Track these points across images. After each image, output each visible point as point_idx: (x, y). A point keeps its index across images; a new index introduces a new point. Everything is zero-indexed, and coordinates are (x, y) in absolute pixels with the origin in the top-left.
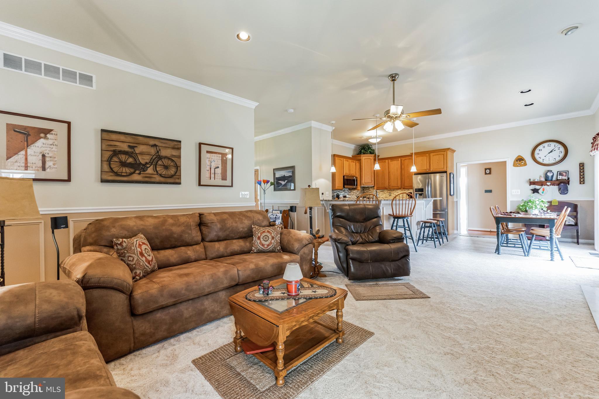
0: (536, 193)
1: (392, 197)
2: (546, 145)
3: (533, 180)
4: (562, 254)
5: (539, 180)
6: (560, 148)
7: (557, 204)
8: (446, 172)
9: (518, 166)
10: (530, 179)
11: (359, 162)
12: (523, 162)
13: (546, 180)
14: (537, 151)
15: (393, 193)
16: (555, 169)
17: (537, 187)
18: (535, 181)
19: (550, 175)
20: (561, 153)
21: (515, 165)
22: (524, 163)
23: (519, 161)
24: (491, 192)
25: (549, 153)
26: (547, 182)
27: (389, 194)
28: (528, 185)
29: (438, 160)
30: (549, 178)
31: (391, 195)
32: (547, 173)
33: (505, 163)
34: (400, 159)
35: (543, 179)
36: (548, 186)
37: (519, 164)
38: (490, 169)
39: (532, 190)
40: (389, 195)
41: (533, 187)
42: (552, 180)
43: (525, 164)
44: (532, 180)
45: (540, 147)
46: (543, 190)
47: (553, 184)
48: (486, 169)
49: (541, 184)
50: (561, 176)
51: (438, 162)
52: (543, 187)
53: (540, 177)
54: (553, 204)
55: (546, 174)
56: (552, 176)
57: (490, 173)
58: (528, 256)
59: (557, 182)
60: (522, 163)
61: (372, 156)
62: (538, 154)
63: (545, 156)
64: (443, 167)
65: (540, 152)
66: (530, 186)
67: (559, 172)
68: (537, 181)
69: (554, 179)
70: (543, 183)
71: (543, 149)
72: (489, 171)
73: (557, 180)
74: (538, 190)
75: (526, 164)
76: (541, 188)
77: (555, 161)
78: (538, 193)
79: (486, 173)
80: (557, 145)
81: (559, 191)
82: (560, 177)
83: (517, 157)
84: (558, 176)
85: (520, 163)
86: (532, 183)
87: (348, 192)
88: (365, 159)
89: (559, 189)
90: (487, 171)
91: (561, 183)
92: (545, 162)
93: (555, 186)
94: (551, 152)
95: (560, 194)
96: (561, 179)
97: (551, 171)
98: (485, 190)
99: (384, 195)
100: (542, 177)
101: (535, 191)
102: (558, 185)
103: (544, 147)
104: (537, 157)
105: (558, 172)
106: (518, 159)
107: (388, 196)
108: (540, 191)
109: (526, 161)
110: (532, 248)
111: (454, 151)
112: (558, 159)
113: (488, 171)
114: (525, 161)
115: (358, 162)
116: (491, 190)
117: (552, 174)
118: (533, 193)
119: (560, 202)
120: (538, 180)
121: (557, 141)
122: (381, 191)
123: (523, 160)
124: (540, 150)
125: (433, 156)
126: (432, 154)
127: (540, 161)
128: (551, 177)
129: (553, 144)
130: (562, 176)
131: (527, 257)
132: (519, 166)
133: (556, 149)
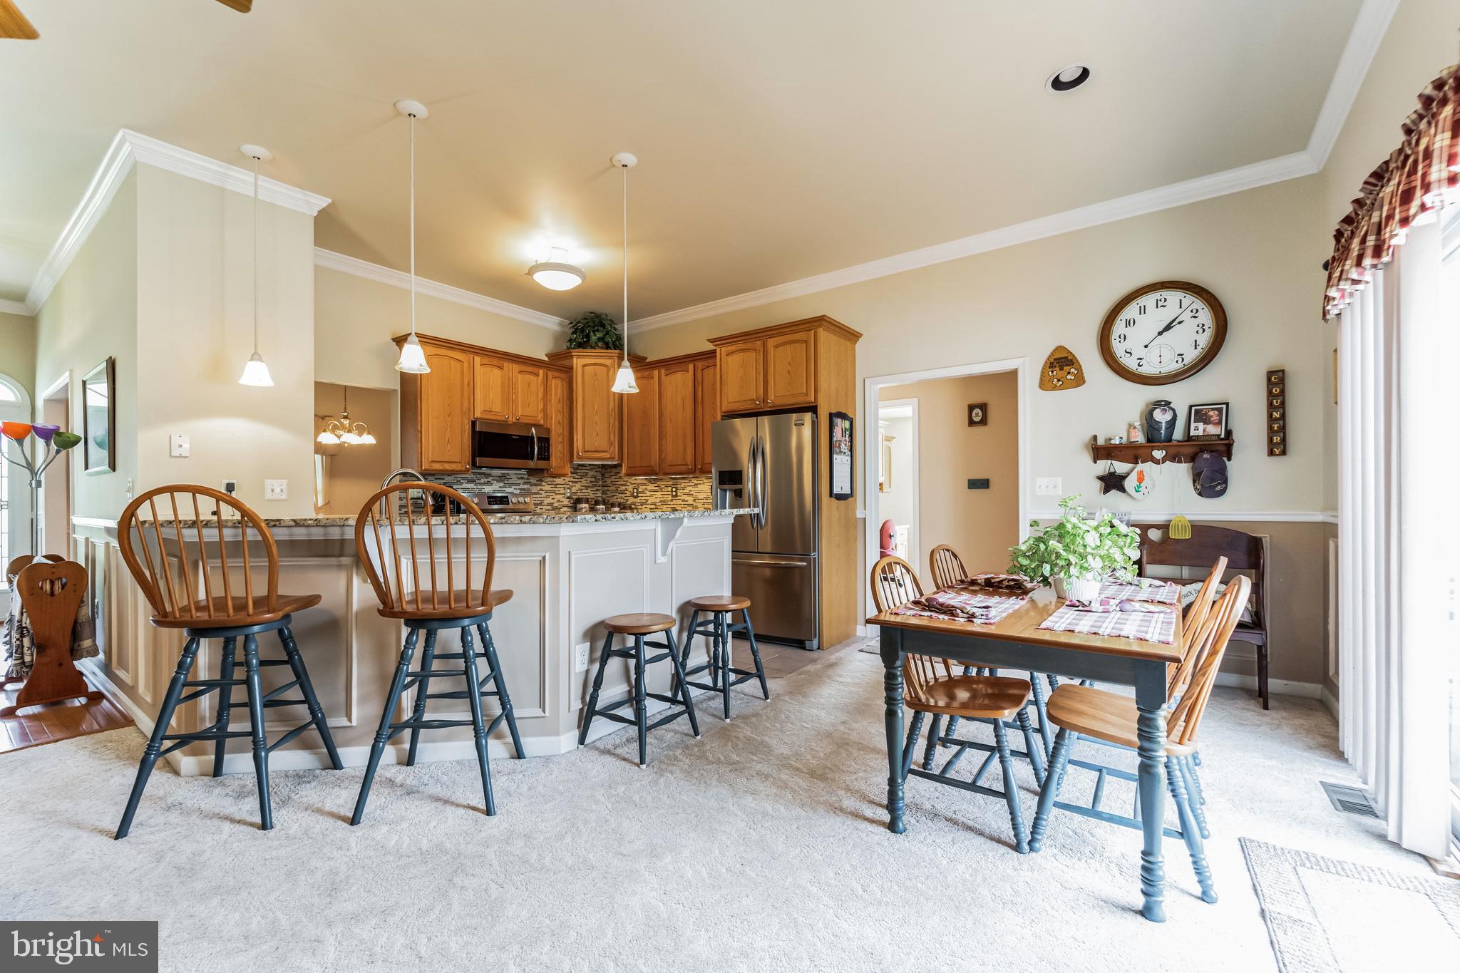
0: (1114, 492)
1: (680, 502)
2: (1149, 300)
3: (1106, 440)
4: (1204, 863)
5: (1124, 441)
6: (1197, 311)
7: (1188, 536)
8: (813, 409)
9: (1054, 388)
10: (1095, 438)
11: (563, 375)
12: (1073, 370)
13: (1149, 441)
14: (1119, 328)
15: (683, 489)
16: (1182, 396)
17: (1120, 467)
18: (1112, 442)
19: (1161, 417)
20: (1204, 330)
21: (1045, 384)
22: (1075, 375)
23: (1058, 369)
24: (988, 487)
25: (1160, 333)
26: (1153, 448)
27: (672, 491)
28: (1087, 458)
29: (790, 364)
30: (1159, 430)
31: (676, 496)
32: (1151, 413)
33: (1012, 376)
34: (691, 367)
35: (1139, 438)
36: (1157, 462)
37: (1059, 380)
38: (983, 407)
39: (1101, 478)
40: (673, 496)
41: (1103, 466)
42: (1170, 440)
43: (1080, 381)
44: (1101, 442)
45: (1131, 311)
46: (1141, 480)
47: (1173, 457)
48: (971, 408)
49: (1132, 453)
50: (1201, 426)
51: (789, 372)
52: (1140, 466)
53: (1131, 426)
54: (1172, 536)
55: (1148, 417)
56: (1172, 423)
57: (984, 422)
58: (1031, 849)
59: (1189, 450)
60: (1069, 377)
61: (611, 357)
62: (1122, 337)
63: (1146, 346)
64: (805, 392)
65: (1129, 331)
66: (1095, 462)
67: (1193, 409)
68: (1118, 443)
69: (1178, 434)
70: (1141, 452)
71: (1138, 318)
72: (980, 414)
73: (1189, 438)
74: (1123, 477)
75: (1083, 378)
76: (1132, 470)
77: (1180, 365)
78: (1123, 490)
79: (972, 423)
80: (1188, 299)
81: (1194, 482)
82: (1198, 429)
83: (1050, 356)
84: (1193, 425)
85: (1061, 374)
86: (1101, 451)
87: (525, 483)
88: (584, 366)
89: (1196, 477)
90: (974, 414)
91: (1203, 449)
92: (1147, 369)
93: (1180, 462)
94: (1168, 328)
95: (1200, 494)
96: (1201, 434)
97: (1168, 403)
98: (969, 481)
99: (658, 494)
100: (1135, 428)
101: (1112, 483)
102: (1192, 459)
103: (1143, 310)
104: (1118, 348)
105: (1191, 407)
106: (1055, 359)
107: (670, 497)
108: (1130, 483)
109: (1081, 367)
110: (1056, 804)
111: (853, 336)
112: (1191, 355)
113: (977, 414)
114: (1079, 369)
115: (556, 374)
116: (988, 480)
117: (1168, 416)
118: (1106, 490)
119: (1197, 528)
120: (1121, 438)
121: (1190, 284)
122: (649, 480)
123: (1073, 364)
124: (1128, 323)
125: (776, 347)
126: (771, 342)
127: (1130, 363)
128: (1167, 428)
129: (1173, 297)
130: (1205, 423)
131: (1028, 859)
132: (1061, 388)
133: (1186, 316)
